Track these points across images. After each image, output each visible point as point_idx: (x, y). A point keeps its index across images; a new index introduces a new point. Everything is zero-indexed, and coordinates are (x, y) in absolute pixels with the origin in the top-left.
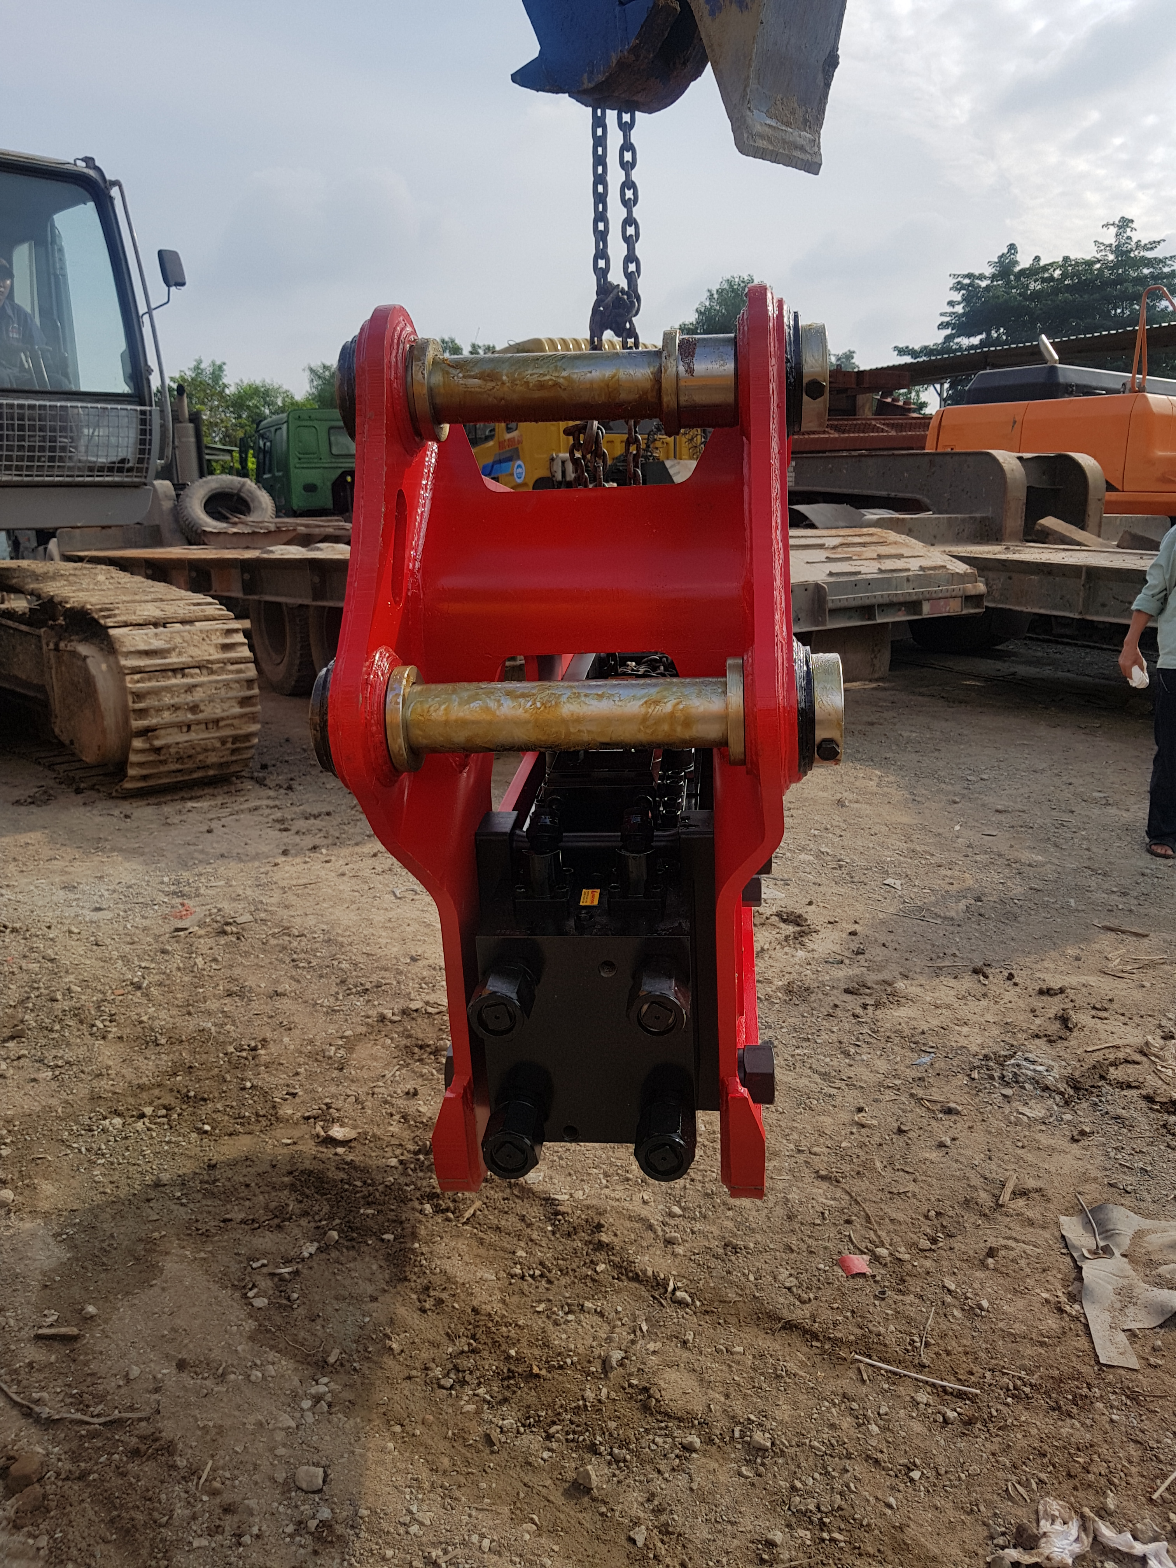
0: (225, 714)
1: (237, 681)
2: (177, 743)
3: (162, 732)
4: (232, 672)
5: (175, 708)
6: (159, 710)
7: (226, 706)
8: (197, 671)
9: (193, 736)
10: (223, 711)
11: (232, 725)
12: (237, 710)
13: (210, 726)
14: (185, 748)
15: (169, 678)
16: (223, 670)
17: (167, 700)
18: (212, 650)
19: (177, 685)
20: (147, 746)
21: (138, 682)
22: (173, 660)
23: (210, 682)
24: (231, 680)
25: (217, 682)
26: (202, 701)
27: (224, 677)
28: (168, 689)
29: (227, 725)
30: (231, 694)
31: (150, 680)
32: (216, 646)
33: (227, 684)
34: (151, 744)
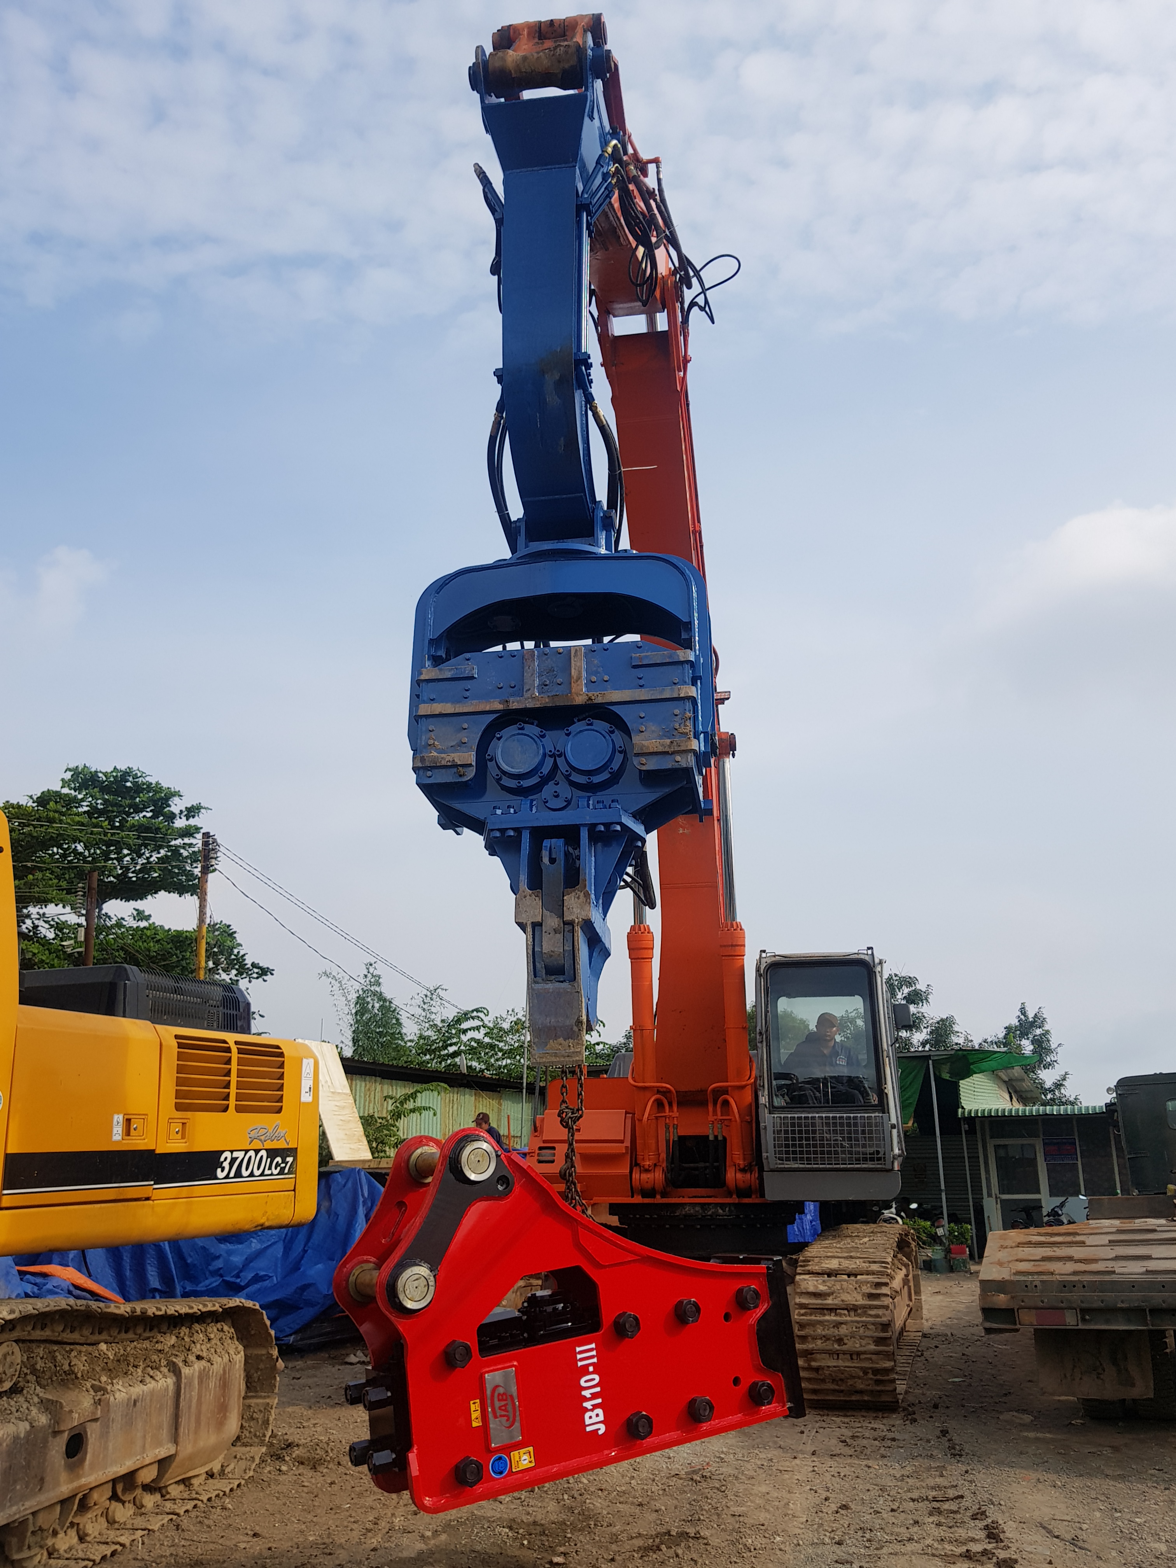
0: (862, 1349)
1: (873, 1324)
2: (828, 1367)
3: (818, 1356)
4: (871, 1316)
5: (826, 1338)
6: (814, 1338)
7: (864, 1342)
8: (846, 1312)
9: (840, 1363)
10: (861, 1346)
11: (871, 1359)
12: (872, 1347)
13: (855, 1357)
14: (835, 1372)
15: (824, 1315)
16: (865, 1314)
17: (820, 1331)
18: (859, 1297)
19: (828, 1321)
20: (806, 1365)
21: (803, 1315)
22: (829, 1301)
23: (852, 1322)
24: (868, 1322)
25: (858, 1322)
26: (846, 1336)
27: (864, 1319)
28: (820, 1322)
29: (866, 1359)
30: (868, 1333)
31: (811, 1314)
32: (863, 1295)
33: (865, 1325)
34: (809, 1365)
